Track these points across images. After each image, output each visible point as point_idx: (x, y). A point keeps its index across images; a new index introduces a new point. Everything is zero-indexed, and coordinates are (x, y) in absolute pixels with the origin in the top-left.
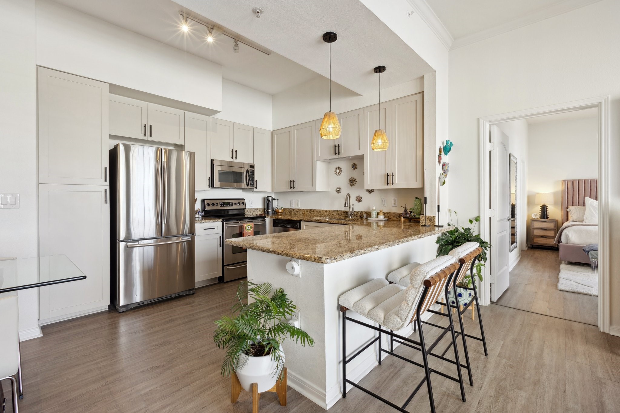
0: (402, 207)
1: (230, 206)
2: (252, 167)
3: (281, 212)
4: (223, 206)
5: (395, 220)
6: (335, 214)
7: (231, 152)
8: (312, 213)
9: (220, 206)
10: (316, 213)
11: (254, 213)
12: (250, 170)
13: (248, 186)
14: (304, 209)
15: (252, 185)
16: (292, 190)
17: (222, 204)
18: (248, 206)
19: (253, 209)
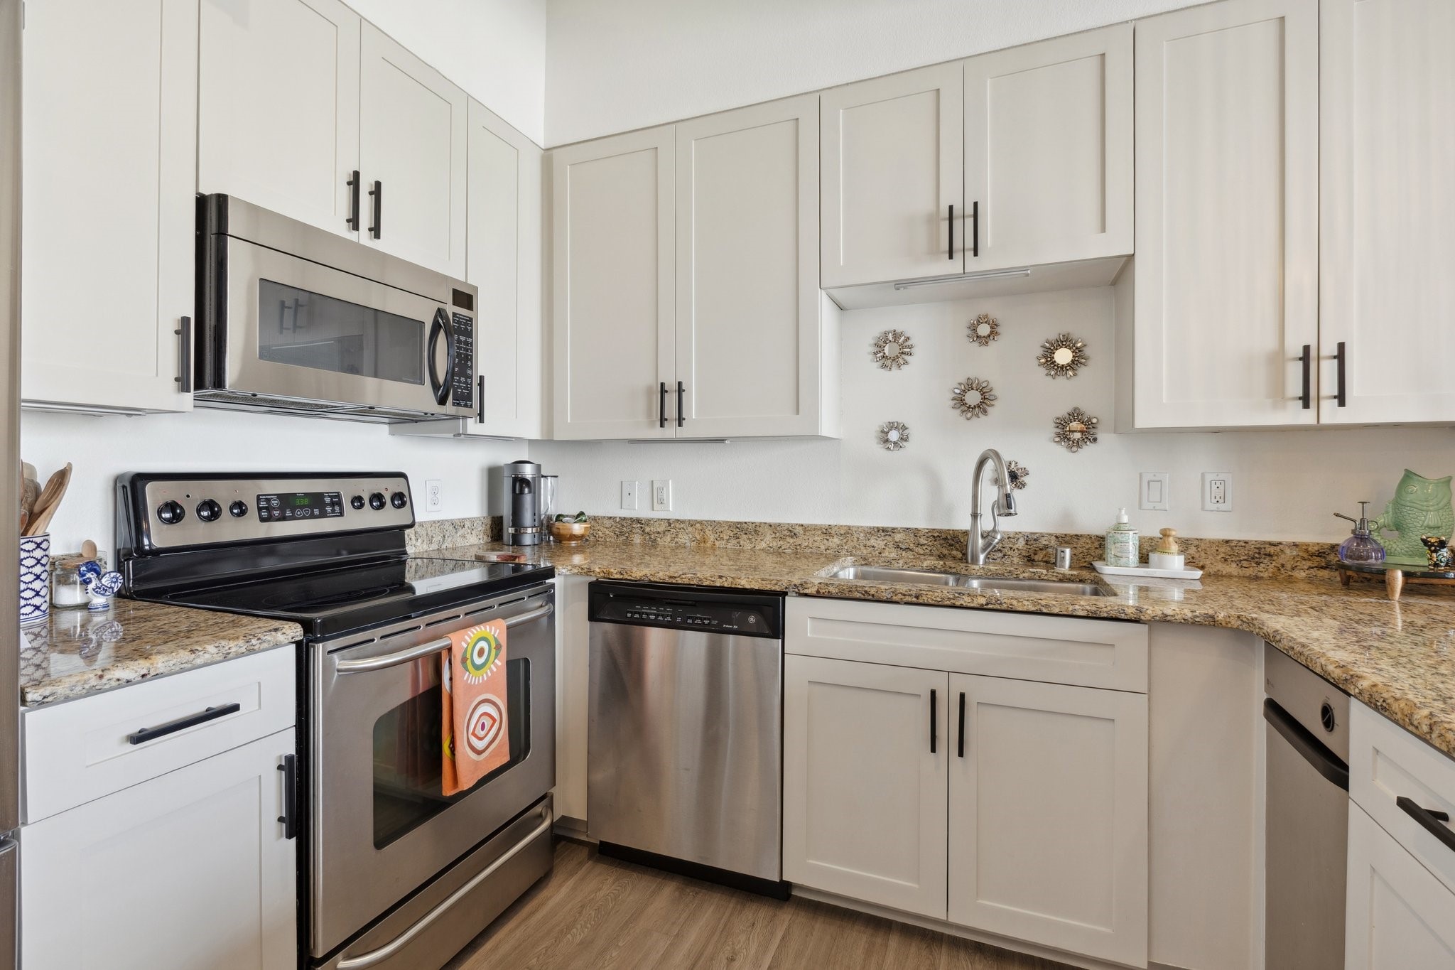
0: (1337, 515)
1: (323, 515)
2: (464, 299)
3: (581, 537)
4: (283, 518)
5: (1230, 576)
6: (882, 544)
7: (345, 193)
8: (745, 537)
9: (263, 520)
10: (769, 537)
11: (448, 544)
12: (454, 314)
13: (442, 401)
14: (700, 522)
15: (464, 399)
16: (670, 431)
17: (275, 503)
18: (424, 510)
19: (442, 523)
